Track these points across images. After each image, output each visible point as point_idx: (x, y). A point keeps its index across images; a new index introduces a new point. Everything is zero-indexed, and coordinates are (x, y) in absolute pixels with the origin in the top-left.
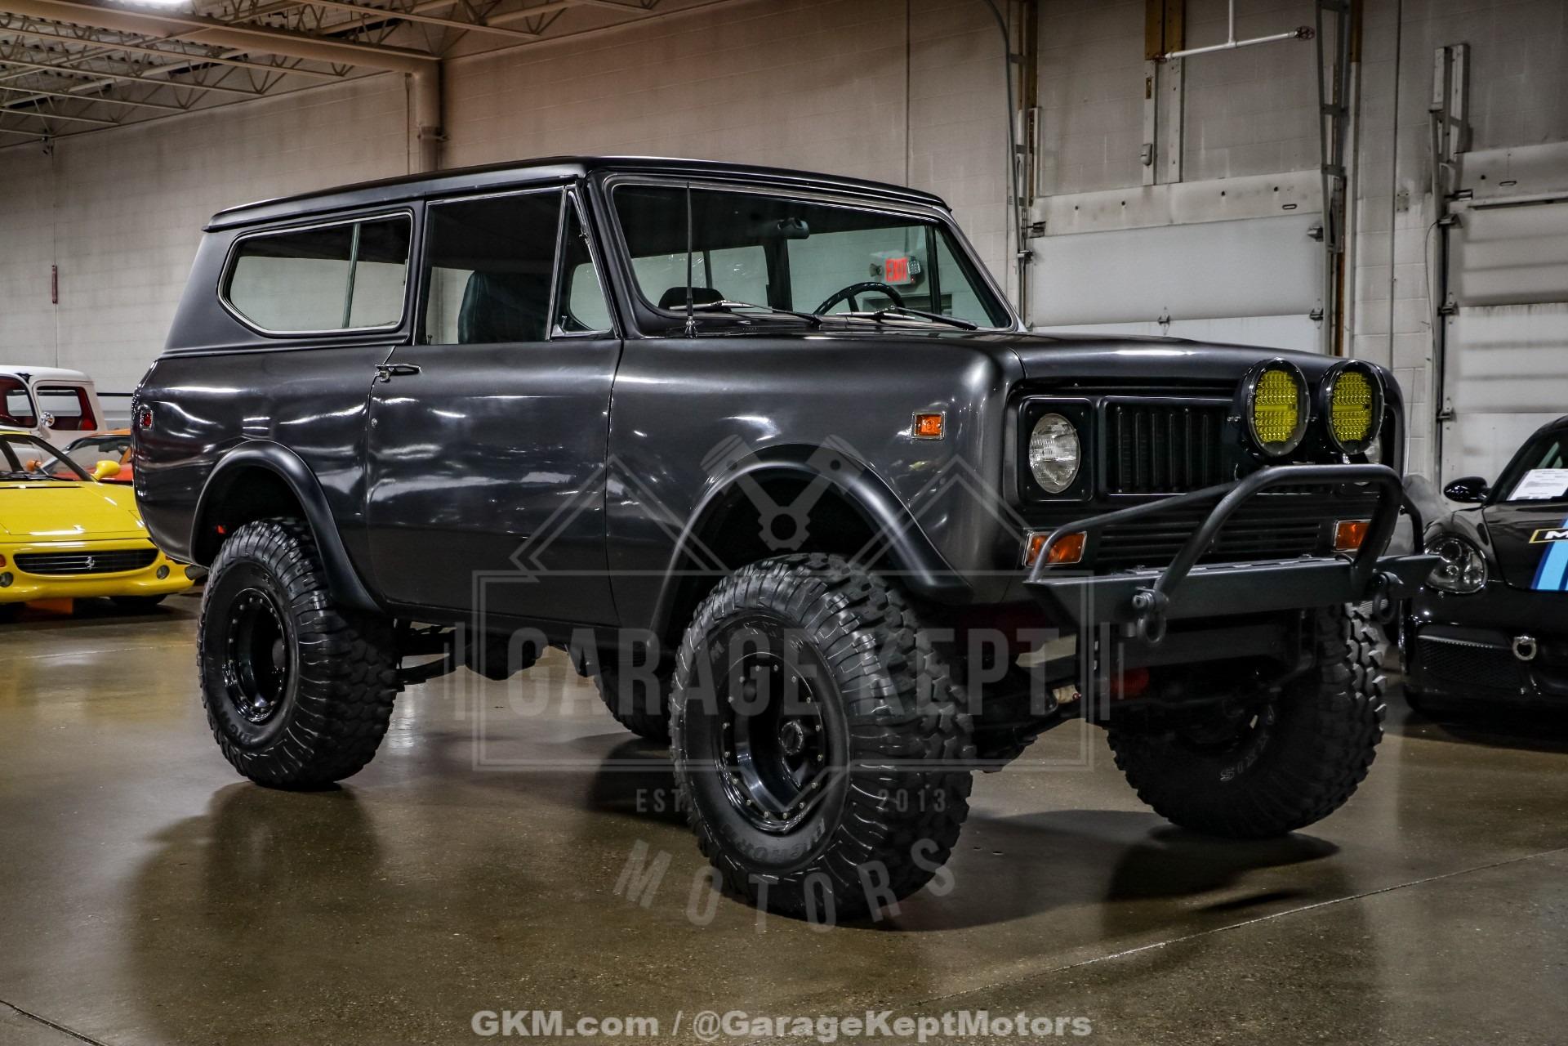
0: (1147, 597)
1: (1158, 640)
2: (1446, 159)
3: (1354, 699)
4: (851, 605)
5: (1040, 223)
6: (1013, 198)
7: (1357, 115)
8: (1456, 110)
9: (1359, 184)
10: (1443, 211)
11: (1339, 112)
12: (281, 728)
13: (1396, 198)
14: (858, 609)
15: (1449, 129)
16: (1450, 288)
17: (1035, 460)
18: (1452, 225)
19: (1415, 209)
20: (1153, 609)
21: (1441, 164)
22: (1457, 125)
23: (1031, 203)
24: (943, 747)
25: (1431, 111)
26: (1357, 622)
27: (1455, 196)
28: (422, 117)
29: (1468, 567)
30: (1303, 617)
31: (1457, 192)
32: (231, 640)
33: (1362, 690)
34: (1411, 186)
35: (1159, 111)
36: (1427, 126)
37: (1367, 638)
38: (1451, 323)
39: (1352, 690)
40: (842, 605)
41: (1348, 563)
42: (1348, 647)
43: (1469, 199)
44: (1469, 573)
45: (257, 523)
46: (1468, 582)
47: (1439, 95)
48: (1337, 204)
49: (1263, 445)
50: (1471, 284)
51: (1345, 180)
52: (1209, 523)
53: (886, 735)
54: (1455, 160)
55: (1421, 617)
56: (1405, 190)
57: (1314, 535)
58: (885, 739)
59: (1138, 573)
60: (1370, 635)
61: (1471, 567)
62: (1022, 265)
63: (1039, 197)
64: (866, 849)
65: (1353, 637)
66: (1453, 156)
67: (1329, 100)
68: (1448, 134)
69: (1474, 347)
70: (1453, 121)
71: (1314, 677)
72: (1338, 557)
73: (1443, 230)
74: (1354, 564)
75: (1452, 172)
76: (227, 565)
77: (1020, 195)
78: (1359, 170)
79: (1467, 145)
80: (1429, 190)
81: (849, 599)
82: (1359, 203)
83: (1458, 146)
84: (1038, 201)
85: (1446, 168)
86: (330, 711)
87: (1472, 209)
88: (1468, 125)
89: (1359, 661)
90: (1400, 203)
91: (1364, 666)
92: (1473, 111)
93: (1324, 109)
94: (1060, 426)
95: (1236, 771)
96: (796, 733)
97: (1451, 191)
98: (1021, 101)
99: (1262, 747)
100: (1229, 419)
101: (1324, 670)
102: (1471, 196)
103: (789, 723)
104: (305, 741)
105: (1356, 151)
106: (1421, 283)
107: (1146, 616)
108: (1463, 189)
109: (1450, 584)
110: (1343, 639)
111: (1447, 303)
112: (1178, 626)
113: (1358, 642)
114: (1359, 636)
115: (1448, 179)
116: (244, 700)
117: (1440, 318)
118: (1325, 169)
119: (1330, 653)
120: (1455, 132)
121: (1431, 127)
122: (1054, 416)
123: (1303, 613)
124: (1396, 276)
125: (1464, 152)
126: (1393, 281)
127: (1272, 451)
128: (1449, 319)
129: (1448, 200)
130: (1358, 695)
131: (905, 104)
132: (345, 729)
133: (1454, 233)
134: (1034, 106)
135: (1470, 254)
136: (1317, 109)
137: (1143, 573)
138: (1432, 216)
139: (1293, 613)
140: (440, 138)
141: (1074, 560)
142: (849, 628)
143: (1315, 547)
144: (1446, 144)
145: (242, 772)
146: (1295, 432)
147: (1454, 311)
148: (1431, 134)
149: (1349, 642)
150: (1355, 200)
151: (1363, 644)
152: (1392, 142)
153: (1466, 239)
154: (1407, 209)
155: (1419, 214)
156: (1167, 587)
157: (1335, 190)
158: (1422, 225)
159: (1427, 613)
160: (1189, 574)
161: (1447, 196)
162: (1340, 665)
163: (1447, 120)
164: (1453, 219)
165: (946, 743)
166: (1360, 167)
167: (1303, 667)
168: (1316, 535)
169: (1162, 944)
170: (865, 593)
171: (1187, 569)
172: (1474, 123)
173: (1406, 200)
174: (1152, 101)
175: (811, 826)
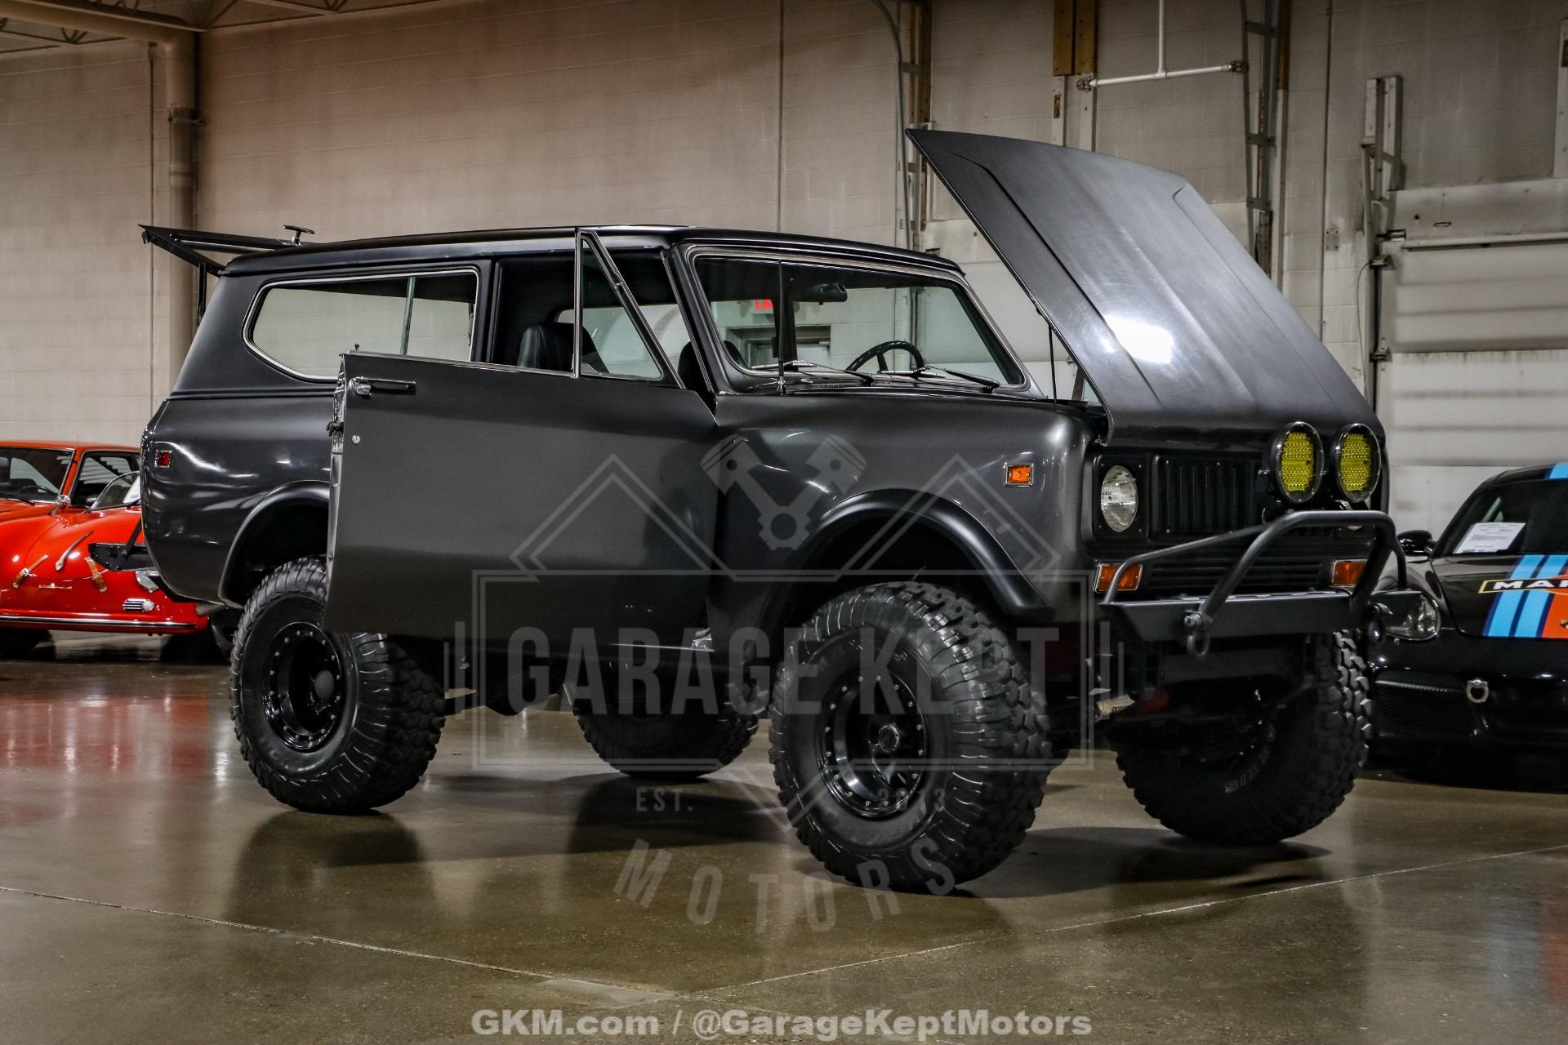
0: (1195, 617)
1: (1203, 653)
2: (1378, 197)
3: (1345, 718)
4: (950, 624)
5: (934, 250)
6: (904, 222)
7: (1284, 145)
8: (1389, 146)
9: (1286, 218)
10: (1375, 251)
11: (1265, 141)
12: (337, 753)
13: (1326, 235)
14: (956, 627)
15: (1382, 164)
16: (1383, 332)
17: (1105, 503)
18: (1385, 266)
19: (1345, 247)
20: (1199, 628)
21: (1373, 202)
22: (1389, 161)
23: (923, 227)
24: (1027, 742)
25: (1364, 146)
26: (1346, 651)
27: (1387, 236)
28: (172, 96)
29: (1422, 616)
30: (1308, 642)
31: (1390, 231)
32: (272, 673)
33: (1352, 710)
34: (1341, 223)
35: (1067, 132)
36: (1359, 160)
37: (1355, 665)
38: (1383, 370)
39: (1343, 710)
40: (943, 623)
41: (1347, 595)
42: (1339, 672)
43: (1402, 239)
44: (1423, 621)
45: (305, 559)
46: (1422, 630)
47: (1371, 128)
48: (1263, 240)
49: (1288, 494)
50: (1404, 329)
51: (1270, 214)
52: (1245, 557)
53: (983, 731)
54: (1388, 198)
55: (1378, 663)
56: (1334, 227)
57: (1315, 572)
58: (983, 733)
59: (1184, 599)
60: (1357, 663)
61: (1425, 615)
62: (914, 295)
63: (933, 220)
64: (964, 826)
65: (1343, 664)
66: (1385, 194)
67: (1255, 130)
68: (1381, 170)
69: (1408, 395)
70: (1386, 156)
71: (1311, 697)
72: (1338, 591)
73: (1376, 271)
74: (1352, 597)
75: (1384, 210)
76: (272, 600)
77: (911, 218)
78: (1287, 205)
79: (1399, 183)
80: (1360, 228)
81: (947, 618)
82: (1286, 239)
83: (1391, 185)
84: (930, 226)
85: (1378, 206)
86: (389, 737)
87: (1406, 251)
88: (1401, 162)
89: (1349, 685)
90: (1330, 241)
91: (1353, 690)
92: (1406, 147)
93: (1250, 138)
94: (1124, 476)
95: (1239, 784)
96: (892, 734)
97: (1383, 230)
98: (913, 114)
99: (1264, 761)
100: (1260, 472)
101: (1320, 692)
102: (1404, 236)
103: (885, 727)
104: (363, 766)
105: (1283, 183)
106: (1352, 326)
107: (1194, 633)
108: (1396, 228)
109: (1405, 632)
110: (1335, 665)
111: (1380, 349)
112: (1221, 645)
113: (1347, 668)
114: (1348, 663)
115: (1380, 217)
116: (288, 730)
117: (1372, 364)
118: (1250, 203)
119: (1324, 677)
120: (1387, 168)
121: (1363, 162)
122: (1119, 468)
123: (1308, 638)
124: (1324, 319)
125: (1397, 189)
126: (1322, 323)
127: (1293, 499)
128: (1381, 365)
129: (1381, 239)
130: (1348, 715)
131: (777, 111)
132: (401, 754)
133: (1386, 274)
134: (927, 120)
135: (1403, 299)
136: (1243, 138)
137: (1188, 599)
138: (1364, 258)
139: (1298, 638)
140: (196, 122)
141: (1132, 588)
142: (950, 642)
143: (1317, 583)
144: (1379, 181)
145: (282, 800)
146: (1312, 483)
147: (1386, 357)
148: (1363, 171)
149: (1340, 668)
150: (1282, 236)
151: (1351, 670)
152: (1322, 179)
153: (1399, 282)
154: (1337, 248)
155: (1350, 253)
156: (1211, 610)
157: (1260, 225)
158: (1353, 265)
159: (1382, 660)
160: (1227, 601)
161: (1379, 236)
162: (1333, 687)
163: (1379, 154)
164: (1385, 260)
165: (1030, 738)
166: (1287, 201)
167: (1307, 686)
168: (1317, 572)
169: (1208, 904)
170: (960, 614)
171: (1226, 597)
172: (1406, 158)
173: (1336, 238)
174: (1060, 120)
175: (915, 808)
